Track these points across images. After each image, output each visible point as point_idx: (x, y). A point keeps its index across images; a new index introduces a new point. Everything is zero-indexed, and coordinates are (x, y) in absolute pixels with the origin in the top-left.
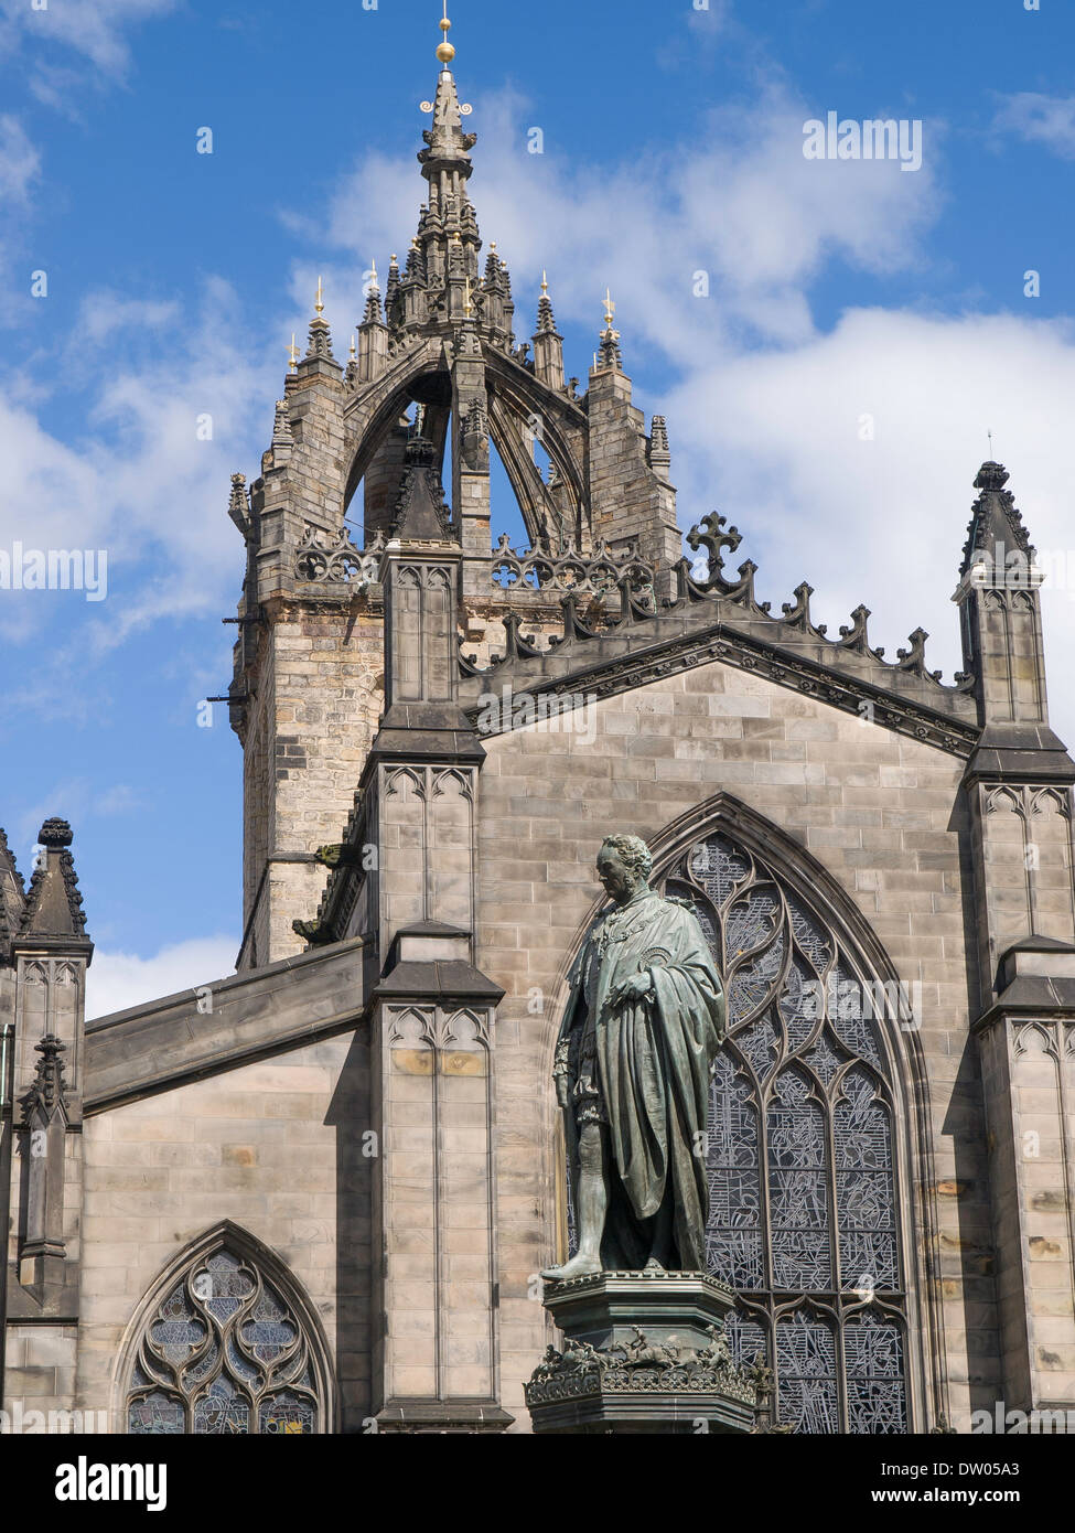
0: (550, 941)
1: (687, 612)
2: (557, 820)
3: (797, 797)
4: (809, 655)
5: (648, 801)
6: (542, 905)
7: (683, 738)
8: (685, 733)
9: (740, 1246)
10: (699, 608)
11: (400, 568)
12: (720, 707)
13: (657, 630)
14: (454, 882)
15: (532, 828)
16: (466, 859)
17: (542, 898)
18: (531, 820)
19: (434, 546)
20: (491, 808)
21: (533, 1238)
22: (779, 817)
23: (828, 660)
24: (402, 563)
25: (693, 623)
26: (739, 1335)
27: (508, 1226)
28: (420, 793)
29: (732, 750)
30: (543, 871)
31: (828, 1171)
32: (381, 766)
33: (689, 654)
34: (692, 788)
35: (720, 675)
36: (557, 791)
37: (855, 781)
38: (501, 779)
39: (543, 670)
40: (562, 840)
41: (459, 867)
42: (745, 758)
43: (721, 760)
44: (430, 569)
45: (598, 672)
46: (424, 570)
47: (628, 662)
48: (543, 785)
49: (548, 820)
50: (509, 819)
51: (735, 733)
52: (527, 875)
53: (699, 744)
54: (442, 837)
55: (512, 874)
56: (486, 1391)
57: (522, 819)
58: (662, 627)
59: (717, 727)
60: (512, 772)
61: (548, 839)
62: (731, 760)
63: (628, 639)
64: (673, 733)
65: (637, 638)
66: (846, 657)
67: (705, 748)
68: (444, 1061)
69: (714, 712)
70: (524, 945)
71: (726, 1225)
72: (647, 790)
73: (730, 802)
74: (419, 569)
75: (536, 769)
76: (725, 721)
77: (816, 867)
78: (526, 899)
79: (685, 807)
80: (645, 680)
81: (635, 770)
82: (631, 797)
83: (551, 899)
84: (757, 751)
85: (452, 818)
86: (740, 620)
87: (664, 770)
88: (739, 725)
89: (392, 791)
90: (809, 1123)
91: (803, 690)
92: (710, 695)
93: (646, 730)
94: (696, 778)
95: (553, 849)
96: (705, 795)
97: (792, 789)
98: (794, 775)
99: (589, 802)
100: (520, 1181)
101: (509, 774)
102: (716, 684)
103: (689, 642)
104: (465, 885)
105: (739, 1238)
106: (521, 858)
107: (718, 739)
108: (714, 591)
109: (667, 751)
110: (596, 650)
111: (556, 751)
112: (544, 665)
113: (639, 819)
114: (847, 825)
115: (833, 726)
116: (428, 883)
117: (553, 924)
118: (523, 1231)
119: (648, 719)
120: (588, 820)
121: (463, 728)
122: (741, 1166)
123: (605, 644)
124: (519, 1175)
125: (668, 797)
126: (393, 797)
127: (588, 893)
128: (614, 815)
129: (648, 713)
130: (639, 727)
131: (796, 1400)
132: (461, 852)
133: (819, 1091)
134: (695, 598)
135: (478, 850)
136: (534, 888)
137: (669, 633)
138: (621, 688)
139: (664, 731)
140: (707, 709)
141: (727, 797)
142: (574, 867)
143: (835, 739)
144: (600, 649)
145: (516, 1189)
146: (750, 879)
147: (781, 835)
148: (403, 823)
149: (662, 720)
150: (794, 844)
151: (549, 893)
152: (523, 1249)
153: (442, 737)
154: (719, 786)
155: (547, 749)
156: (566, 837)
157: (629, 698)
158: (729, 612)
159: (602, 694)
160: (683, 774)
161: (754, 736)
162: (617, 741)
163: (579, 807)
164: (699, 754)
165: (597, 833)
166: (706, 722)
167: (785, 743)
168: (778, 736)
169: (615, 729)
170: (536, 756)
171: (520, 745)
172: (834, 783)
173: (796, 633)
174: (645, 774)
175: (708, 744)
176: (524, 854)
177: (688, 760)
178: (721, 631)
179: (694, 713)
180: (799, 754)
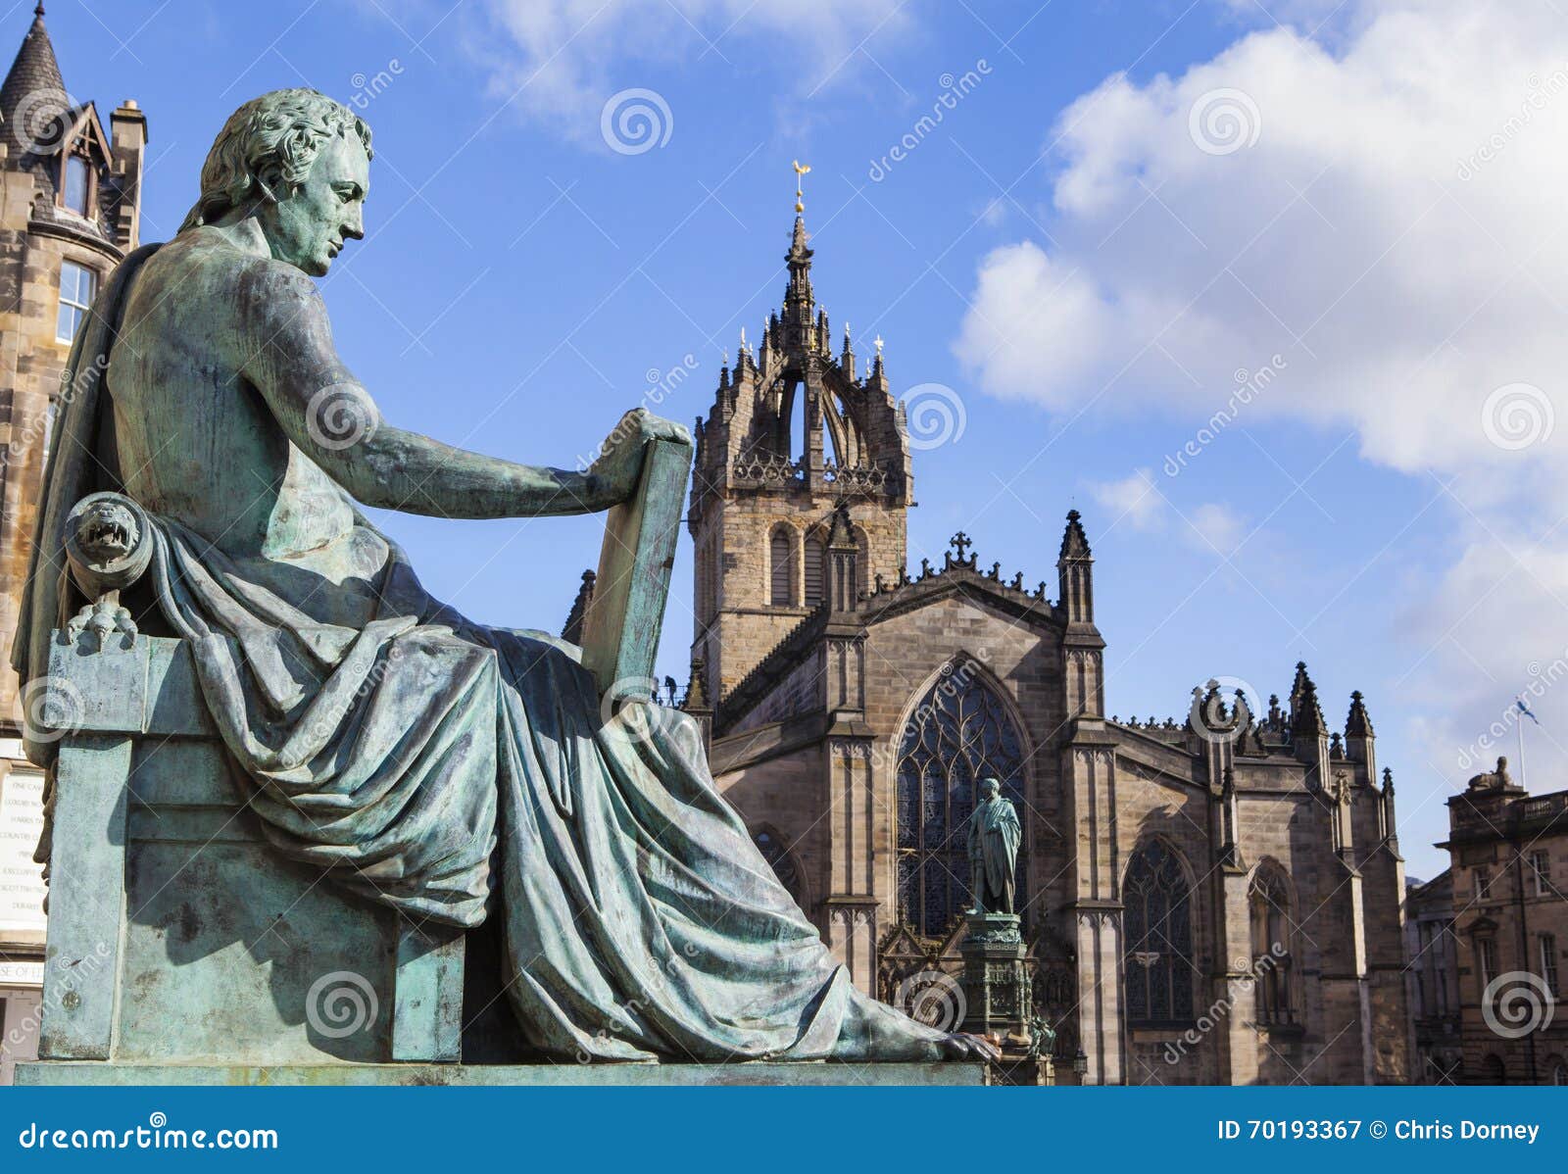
1: (950, 574)
2: (896, 661)
3: (992, 653)
4: (998, 593)
7: (947, 627)
8: (948, 625)
10: (954, 573)
13: (938, 582)
15: (887, 663)
17: (890, 693)
18: (886, 661)
19: (848, 545)
20: (870, 655)
23: (1006, 595)
24: (835, 554)
25: (952, 580)
29: (966, 632)
30: (890, 682)
32: (828, 640)
34: (947, 649)
35: (962, 601)
36: (896, 649)
37: (1017, 646)
38: (872, 644)
39: (892, 599)
42: (971, 636)
43: (962, 637)
44: (847, 556)
45: (914, 599)
46: (844, 557)
47: (926, 595)
48: (891, 645)
49: (892, 661)
50: (875, 661)
51: (967, 625)
52: (884, 683)
53: (953, 630)
54: (852, 669)
55: (877, 683)
57: (881, 661)
59: (960, 623)
60: (879, 641)
61: (892, 669)
62: (965, 636)
63: (926, 586)
64: (943, 624)
65: (930, 585)
66: (1014, 594)
68: (854, 763)
69: (959, 616)
70: (882, 714)
72: (933, 648)
73: (966, 653)
74: (842, 556)
75: (888, 639)
76: (964, 620)
77: (999, 680)
78: (883, 693)
79: (947, 655)
80: (932, 603)
81: (928, 640)
82: (925, 651)
83: (893, 694)
84: (976, 633)
86: (970, 578)
87: (940, 641)
88: (970, 622)
89: (832, 650)
91: (994, 608)
92: (959, 610)
93: (932, 623)
94: (952, 644)
95: (894, 674)
96: (954, 650)
97: (990, 648)
98: (991, 643)
99: (909, 654)
100: (881, 808)
101: (877, 642)
102: (961, 605)
103: (950, 587)
106: (881, 677)
107: (961, 628)
108: (960, 565)
109: (941, 632)
110: (913, 590)
111: (896, 632)
112: (892, 596)
113: (928, 660)
114: (1013, 664)
116: (845, 689)
117: (894, 705)
119: (933, 620)
120: (908, 661)
121: (860, 624)
123: (917, 588)
125: (940, 652)
126: (832, 653)
127: (907, 690)
129: (933, 616)
130: (929, 622)
135: (865, 674)
136: (887, 689)
137: (943, 583)
138: (922, 606)
139: (939, 625)
140: (957, 615)
141: (963, 652)
142: (902, 680)
147: (985, 667)
148: (836, 663)
149: (939, 619)
150: (989, 671)
153: (851, 628)
154: (959, 646)
155: (892, 631)
156: (899, 668)
157: (926, 610)
158: (966, 575)
159: (914, 609)
160: (946, 642)
161: (976, 626)
162: (920, 628)
163: (905, 655)
164: (953, 634)
165: (911, 666)
166: (956, 621)
167: (988, 629)
168: (985, 626)
169: (919, 623)
170: (888, 634)
171: (881, 629)
172: (1007, 647)
173: (994, 584)
174: (932, 642)
175: (957, 630)
176: (883, 675)
177: (949, 636)
178: (963, 584)
179: (951, 616)
180: (994, 634)
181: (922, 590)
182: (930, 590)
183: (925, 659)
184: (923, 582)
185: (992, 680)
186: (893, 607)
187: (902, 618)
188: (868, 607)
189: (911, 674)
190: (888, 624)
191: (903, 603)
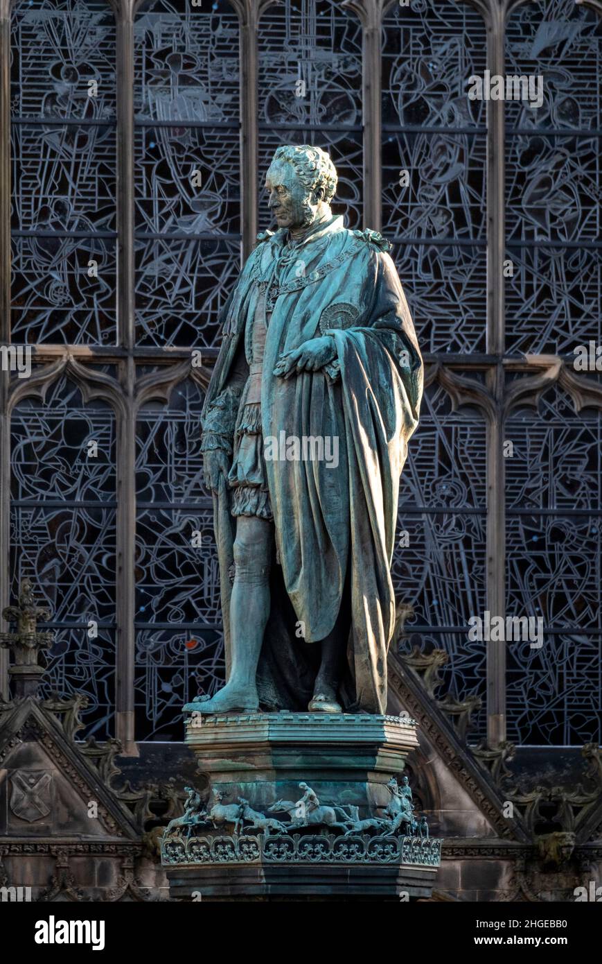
90: (461, 43)
122: (330, 125)
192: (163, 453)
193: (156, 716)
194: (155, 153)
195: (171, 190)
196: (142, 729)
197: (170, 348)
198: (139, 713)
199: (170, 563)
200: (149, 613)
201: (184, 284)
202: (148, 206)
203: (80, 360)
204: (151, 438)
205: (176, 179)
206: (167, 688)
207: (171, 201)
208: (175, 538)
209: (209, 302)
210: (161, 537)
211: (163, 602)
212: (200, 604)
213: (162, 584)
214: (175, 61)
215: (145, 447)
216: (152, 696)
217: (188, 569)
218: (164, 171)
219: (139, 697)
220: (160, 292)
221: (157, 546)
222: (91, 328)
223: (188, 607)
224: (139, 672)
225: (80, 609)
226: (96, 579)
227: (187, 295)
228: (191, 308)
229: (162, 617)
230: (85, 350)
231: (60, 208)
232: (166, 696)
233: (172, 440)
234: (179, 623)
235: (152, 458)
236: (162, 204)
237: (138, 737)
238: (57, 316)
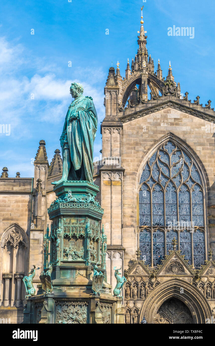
0: (136, 161)
1: (164, 98)
2: (138, 138)
3: (185, 133)
4: (188, 105)
5: (155, 134)
6: (134, 154)
7: (163, 122)
8: (163, 121)
9: (173, 218)
10: (166, 97)
11: (107, 91)
12: (170, 116)
13: (157, 102)
14: (117, 150)
15: (133, 140)
16: (119, 145)
17: (134, 153)
18: (133, 138)
19: (114, 87)
20: (124, 136)
21: (132, 216)
22: (181, 137)
23: (191, 106)
24: (108, 90)
25: (165, 100)
26: (172, 235)
27: (127, 214)
28: (110, 133)
29: (172, 124)
30: (135, 148)
31: (190, 204)
32: (103, 128)
33: (164, 106)
34: (164, 132)
35: (170, 110)
36: (138, 133)
37: (197, 130)
38: (127, 131)
39: (135, 110)
40: (138, 142)
41: (117, 147)
42: (175, 126)
43: (170, 126)
44: (113, 91)
45: (146, 110)
46: (112, 91)
47: (152, 108)
48: (135, 132)
49: (136, 138)
50: (128, 138)
51: (173, 121)
52: (132, 149)
53: (166, 123)
54: (114, 141)
55: (128, 148)
56: (120, 244)
57: (131, 138)
58: (158, 101)
59: (169, 120)
60: (129, 129)
61: (136, 142)
62: (172, 126)
63: (151, 103)
64: (160, 121)
65: (154, 103)
66: (195, 106)
67: (167, 124)
68: (113, 183)
69: (169, 117)
70: (131, 162)
71: (170, 214)
72: (155, 132)
73: (172, 134)
74: (111, 91)
75: (133, 129)
76: (171, 119)
77: (189, 146)
78: (131, 153)
79: (162, 135)
80: (155, 111)
81: (153, 128)
82: (152, 134)
83: (136, 153)
84: (177, 124)
85: (116, 138)
86: (174, 99)
87: (159, 128)
88: (174, 119)
89: (105, 133)
90: (187, 195)
91: (186, 112)
92: (168, 114)
93: (155, 121)
94: (165, 130)
95: (137, 144)
96: (167, 133)
97: (184, 132)
98: (184, 128)
99: (144, 135)
100: (129, 206)
101: (128, 130)
102: (169, 112)
103: (163, 104)
104: (119, 150)
105: (172, 217)
106: (130, 145)
107: (169, 122)
108: (169, 94)
109: (159, 125)
110: (145, 106)
111: (138, 125)
112: (135, 109)
113: (153, 138)
114: (195, 138)
115: (192, 119)
116: (111, 150)
117: (136, 158)
118: (130, 215)
119: (155, 119)
120: (144, 138)
121: (119, 121)
122: (173, 203)
123: (147, 105)
124: (129, 205)
125: (159, 133)
126: (105, 134)
127: (143, 152)
128: (149, 137)
129: (156, 117)
130: (154, 120)
131: (183, 246)
132: (118, 144)
133: (189, 189)
134: (165, 95)
135: (121, 144)
136: (133, 151)
137: (159, 102)
138: (150, 112)
139: (159, 121)
140: (167, 117)
141: (171, 133)
142: (141, 147)
143: (192, 122)
144: (146, 105)
145: (129, 207)
146: (176, 149)
147: (181, 140)
148: (107, 139)
149: (158, 119)
150: (184, 142)
151: (136, 152)
152: (130, 219)
153: (114, 122)
154: (169, 131)
155: (136, 125)
156: (139, 141)
157: (152, 115)
158: (172, 98)
159: (147, 114)
160: (162, 129)
161: (177, 121)
162: (149, 123)
163: (142, 136)
164: (166, 125)
165: (145, 140)
166: (167, 119)
167: (183, 123)
168: (181, 121)
169: (149, 121)
170: (133, 126)
171: (130, 124)
172: (192, 130)
173: (185, 102)
174: (155, 129)
175: (167, 123)
176: (131, 145)
177: (164, 126)
178: (170, 102)
179: (165, 117)
180: (186, 125)
181: (150, 105)
182: (153, 105)
183: (152, 137)
184: (150, 102)
185: (185, 146)
186: (136, 113)
187: (141, 119)
188: (124, 114)
189: (145, 144)
190: (134, 121)
191: (140, 112)
192: (156, 237)
193: (156, 264)
194: (155, 206)
195: (156, 210)
196: (154, 265)
197: (156, 226)
198: (154, 264)
199: (157, 248)
200: (155, 253)
201: (158, 219)
202: (154, 212)
203: (146, 227)
204: (154, 235)
205: (157, 209)
206: (157, 261)
207: (156, 211)
208: (157, 246)
209: (160, 221)
210: (156, 245)
211: (156, 252)
212: (160, 252)
213: (156, 250)
214: (156, 197)
215: (154, 236)
216: (155, 262)
217: (159, 249)
218: (155, 208)
219: (154, 262)
220: (155, 220)
221: (155, 246)
222: (148, 224)
223: (159, 253)
224: (154, 259)
225: (147, 253)
226: (149, 250)
227: (158, 221)
228: (159, 222)
229: (156, 254)
230: (147, 226)
231: (144, 212)
232: (157, 262)
233: (157, 235)
234: (158, 254)
235: (155, 237)
236: (155, 212)
237: (154, 266)
238: (144, 223)
